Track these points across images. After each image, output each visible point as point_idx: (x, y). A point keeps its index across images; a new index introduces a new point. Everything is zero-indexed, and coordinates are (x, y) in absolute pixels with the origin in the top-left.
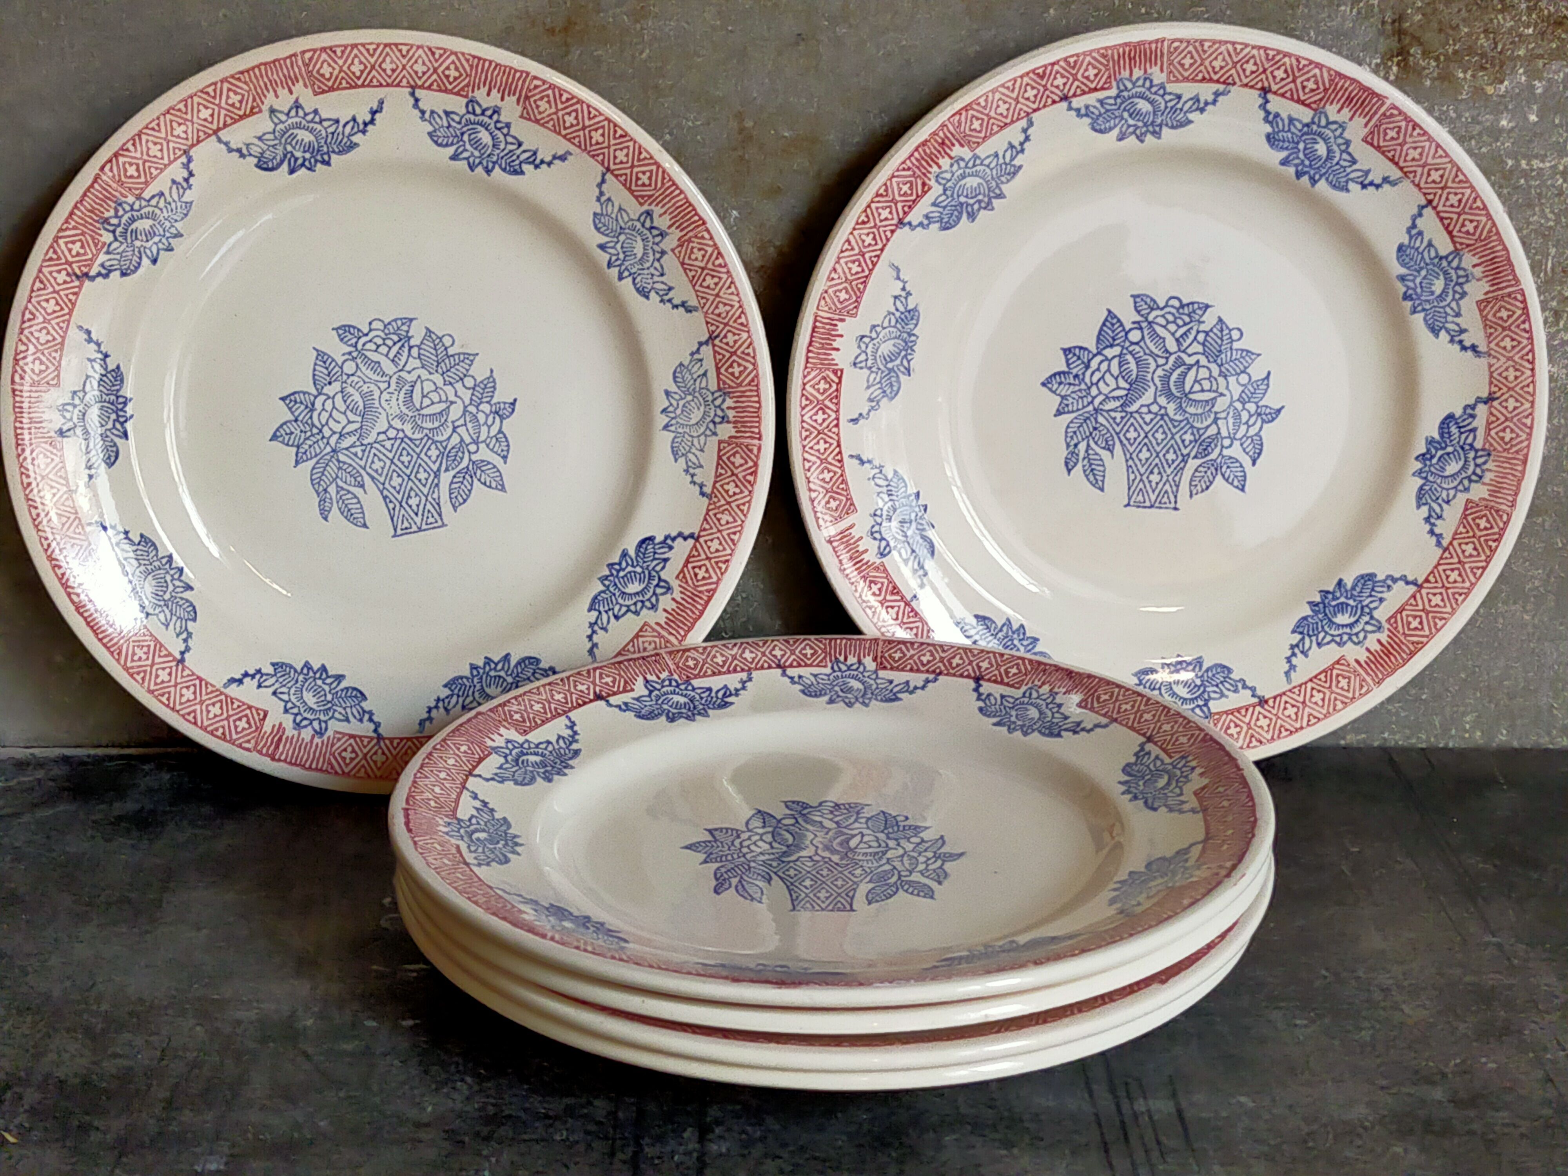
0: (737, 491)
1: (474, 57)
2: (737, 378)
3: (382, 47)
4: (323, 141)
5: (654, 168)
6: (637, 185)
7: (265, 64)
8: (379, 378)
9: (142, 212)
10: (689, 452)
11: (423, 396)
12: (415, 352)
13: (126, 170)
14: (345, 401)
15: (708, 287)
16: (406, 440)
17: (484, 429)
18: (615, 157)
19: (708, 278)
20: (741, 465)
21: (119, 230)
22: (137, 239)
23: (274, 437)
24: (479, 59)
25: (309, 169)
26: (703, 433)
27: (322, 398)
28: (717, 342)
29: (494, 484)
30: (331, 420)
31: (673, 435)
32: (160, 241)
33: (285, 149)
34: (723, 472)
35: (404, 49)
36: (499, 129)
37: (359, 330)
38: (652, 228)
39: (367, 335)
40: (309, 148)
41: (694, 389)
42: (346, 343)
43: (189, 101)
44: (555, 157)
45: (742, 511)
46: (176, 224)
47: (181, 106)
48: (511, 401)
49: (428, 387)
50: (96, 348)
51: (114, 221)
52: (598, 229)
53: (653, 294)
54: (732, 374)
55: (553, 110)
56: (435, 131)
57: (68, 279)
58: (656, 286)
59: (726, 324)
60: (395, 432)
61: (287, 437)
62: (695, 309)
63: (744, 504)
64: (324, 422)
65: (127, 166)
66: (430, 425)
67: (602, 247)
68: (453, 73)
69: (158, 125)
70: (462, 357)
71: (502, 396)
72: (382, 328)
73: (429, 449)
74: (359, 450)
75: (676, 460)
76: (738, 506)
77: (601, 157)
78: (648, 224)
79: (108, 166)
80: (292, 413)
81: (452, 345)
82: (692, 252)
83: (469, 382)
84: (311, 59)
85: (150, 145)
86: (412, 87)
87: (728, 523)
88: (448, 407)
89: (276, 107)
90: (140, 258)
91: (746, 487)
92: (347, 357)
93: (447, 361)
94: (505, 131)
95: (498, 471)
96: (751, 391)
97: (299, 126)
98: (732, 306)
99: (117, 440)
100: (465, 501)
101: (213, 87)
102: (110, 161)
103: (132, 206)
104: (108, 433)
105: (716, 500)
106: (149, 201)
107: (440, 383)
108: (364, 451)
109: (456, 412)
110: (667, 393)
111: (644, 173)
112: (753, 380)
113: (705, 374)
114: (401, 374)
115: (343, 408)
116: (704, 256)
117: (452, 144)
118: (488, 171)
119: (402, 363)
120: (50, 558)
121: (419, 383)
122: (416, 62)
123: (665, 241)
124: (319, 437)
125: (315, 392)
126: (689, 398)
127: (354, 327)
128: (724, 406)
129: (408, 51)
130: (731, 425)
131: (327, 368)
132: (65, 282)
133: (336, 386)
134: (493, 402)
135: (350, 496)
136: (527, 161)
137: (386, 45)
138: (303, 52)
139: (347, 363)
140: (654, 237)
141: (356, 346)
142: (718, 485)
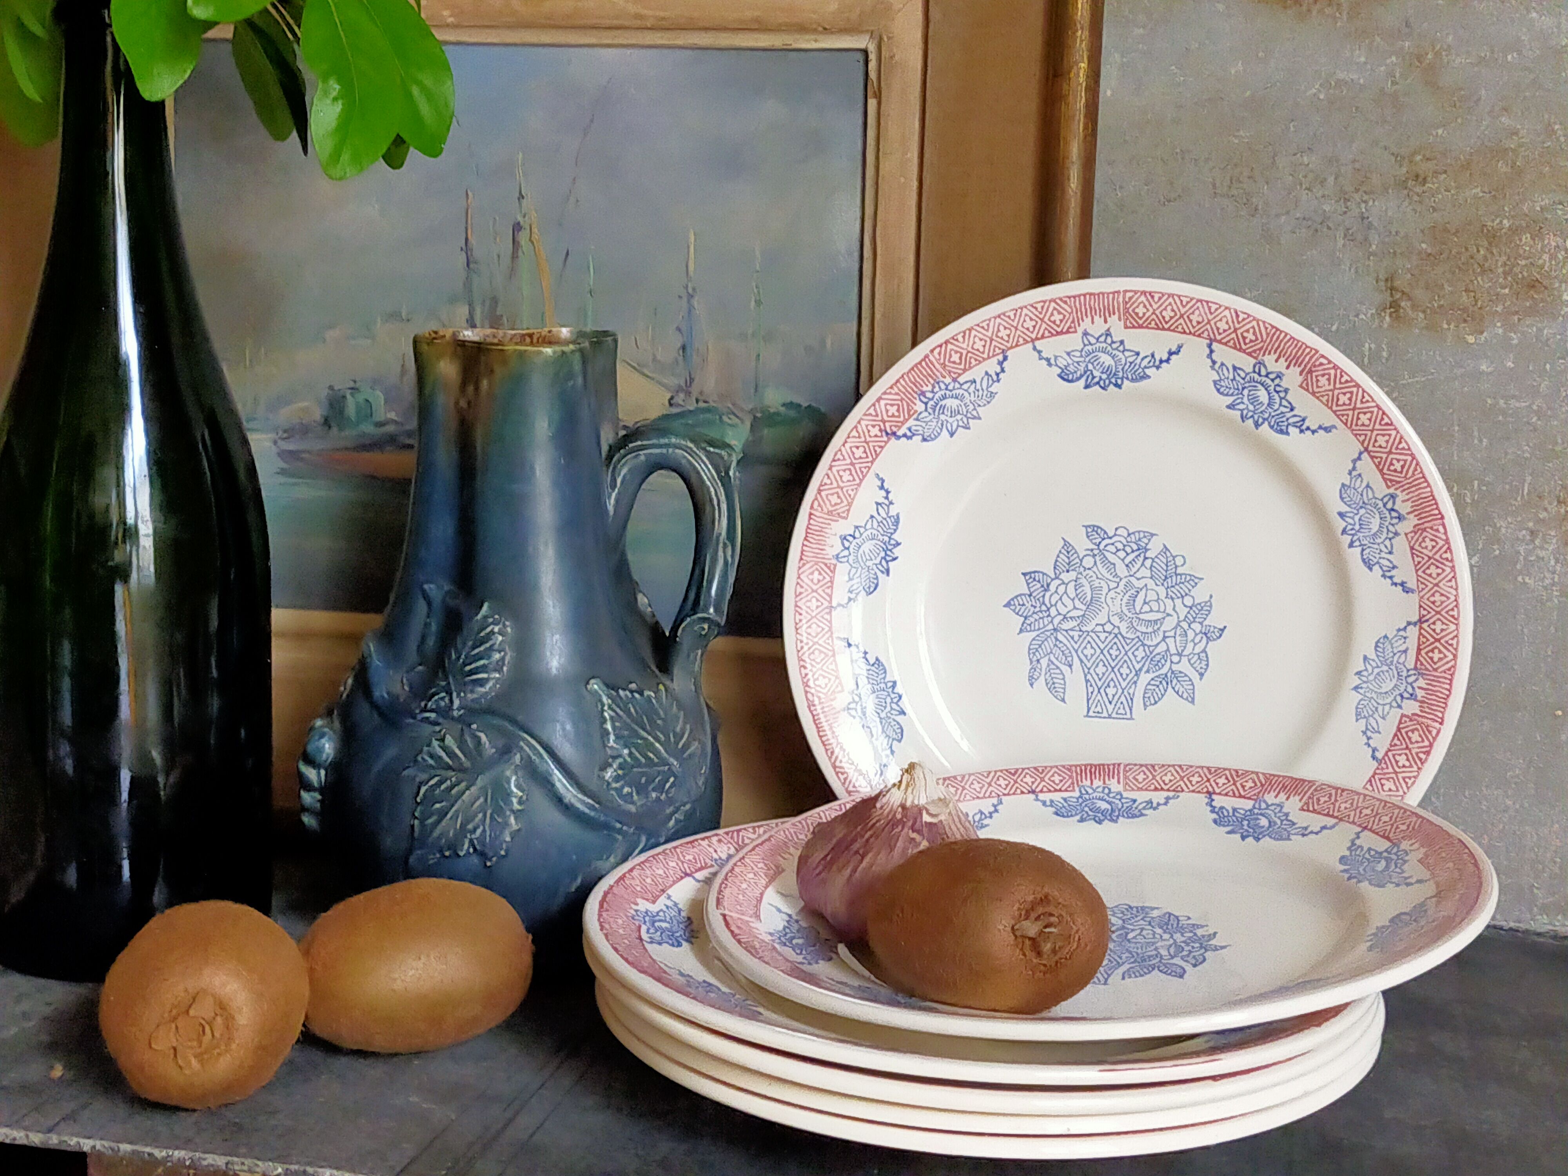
0: (1407, 764)
1: (1273, 327)
2: (1435, 663)
3: (1194, 301)
4: (1121, 367)
5: (1409, 458)
6: (1389, 469)
7: (1091, 294)
8: (1111, 578)
9: (954, 392)
10: (1372, 716)
11: (1145, 603)
12: (1148, 563)
13: (951, 356)
14: (1076, 590)
15: (1430, 575)
16: (1119, 636)
17: (1190, 645)
18: (1376, 441)
19: (1433, 567)
20: (1417, 742)
21: (931, 403)
22: (943, 413)
23: (1008, 605)
24: (1277, 329)
25: (1103, 388)
26: (1390, 704)
27: (1058, 582)
28: (1425, 625)
29: (1185, 695)
30: (1060, 602)
31: (1361, 697)
32: (962, 419)
33: (1087, 366)
34: (1398, 743)
35: (1214, 307)
36: (1277, 392)
37: (1105, 532)
38: (1393, 510)
39: (1111, 538)
40: (1107, 370)
41: (1392, 662)
42: (1091, 540)
43: (1019, 311)
44: (1320, 427)
45: (1406, 783)
46: (978, 409)
47: (1012, 314)
48: (1222, 627)
49: (1152, 596)
50: (885, 495)
51: (929, 395)
52: (1342, 498)
53: (1376, 568)
54: (1431, 658)
55: (1332, 387)
56: (1220, 380)
57: (879, 434)
58: (1381, 561)
59: (1438, 613)
60: (1112, 627)
61: (1018, 607)
62: (1412, 591)
63: (1410, 778)
64: (1053, 603)
65: (953, 353)
66: (1144, 629)
67: (1341, 515)
68: (1250, 336)
69: (988, 325)
70: (1188, 578)
71: (1214, 620)
72: (1126, 535)
73: (1137, 649)
74: (1076, 634)
75: (1357, 720)
76: (1404, 778)
77: (1363, 437)
78: (1389, 506)
79: (938, 350)
80: (1029, 588)
81: (1182, 565)
82: (1424, 541)
83: (1188, 601)
84: (1130, 298)
85: (977, 340)
86: (1211, 339)
87: (1390, 790)
88: (1164, 618)
89: (1088, 331)
90: (941, 430)
91: (1416, 763)
92: (1089, 552)
93: (1174, 578)
94: (1282, 395)
95: (1192, 684)
96: (1446, 678)
97: (1104, 351)
98: (1448, 598)
99: (879, 574)
100: (1156, 702)
101: (1042, 304)
102: (941, 346)
103: (947, 386)
104: (874, 567)
105: (1384, 766)
106: (961, 385)
107: (1163, 595)
108: (1080, 636)
109: (1169, 624)
110: (1365, 658)
111: (1398, 461)
112: (1449, 669)
113: (1405, 651)
114: (1131, 579)
115: (1072, 595)
116: (1433, 547)
117: (1232, 395)
118: (1257, 425)
119: (1134, 570)
120: (800, 659)
121: (1144, 590)
122: (1221, 320)
123: (1400, 524)
124: (1046, 615)
125: (1053, 576)
126: (1385, 668)
127: (1102, 529)
128: (1415, 685)
129: (1216, 310)
130: (1419, 704)
131: (1068, 558)
132: (876, 436)
133: (1073, 575)
134: (1204, 624)
135: (1058, 671)
136: (1294, 425)
137: (1198, 301)
138: (1125, 291)
139: (1087, 557)
140: (1392, 518)
141: (1098, 546)
142: (1390, 754)
